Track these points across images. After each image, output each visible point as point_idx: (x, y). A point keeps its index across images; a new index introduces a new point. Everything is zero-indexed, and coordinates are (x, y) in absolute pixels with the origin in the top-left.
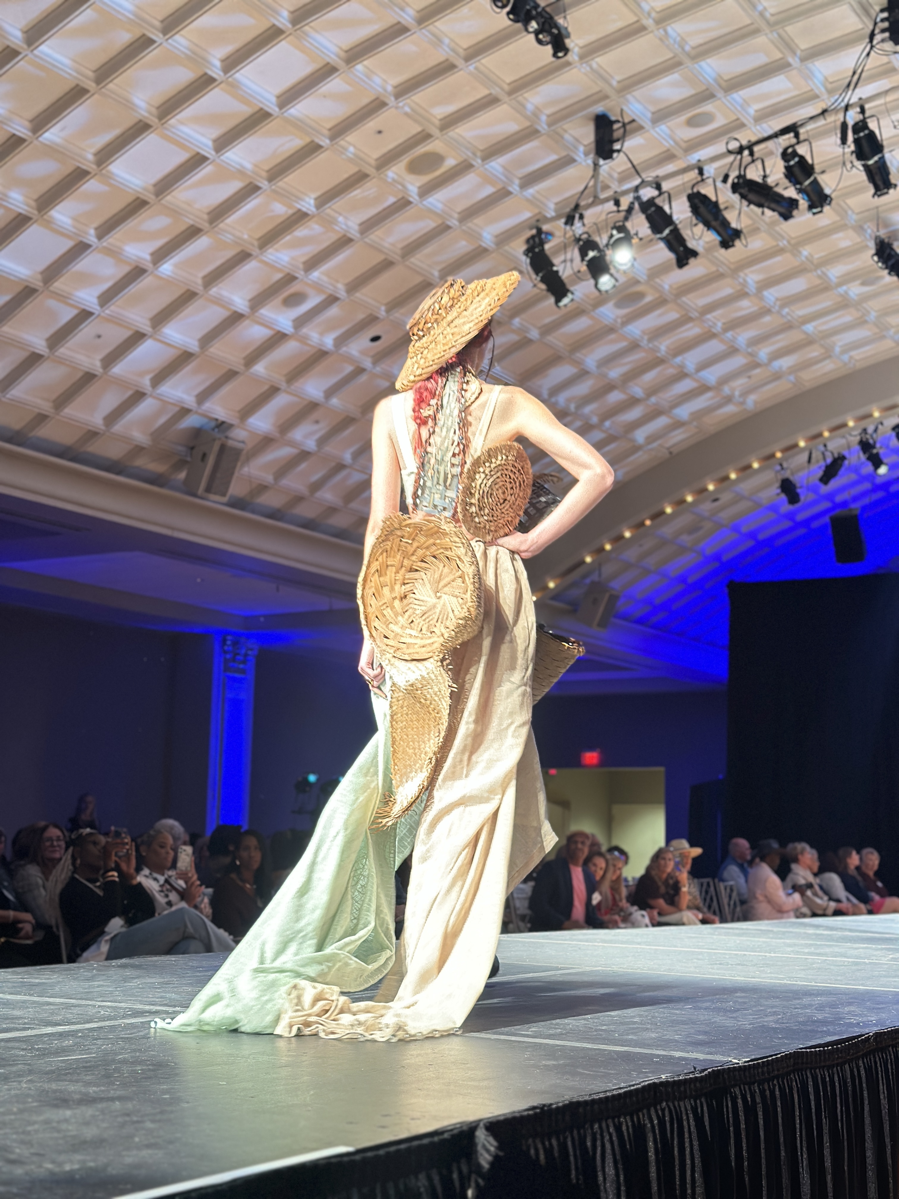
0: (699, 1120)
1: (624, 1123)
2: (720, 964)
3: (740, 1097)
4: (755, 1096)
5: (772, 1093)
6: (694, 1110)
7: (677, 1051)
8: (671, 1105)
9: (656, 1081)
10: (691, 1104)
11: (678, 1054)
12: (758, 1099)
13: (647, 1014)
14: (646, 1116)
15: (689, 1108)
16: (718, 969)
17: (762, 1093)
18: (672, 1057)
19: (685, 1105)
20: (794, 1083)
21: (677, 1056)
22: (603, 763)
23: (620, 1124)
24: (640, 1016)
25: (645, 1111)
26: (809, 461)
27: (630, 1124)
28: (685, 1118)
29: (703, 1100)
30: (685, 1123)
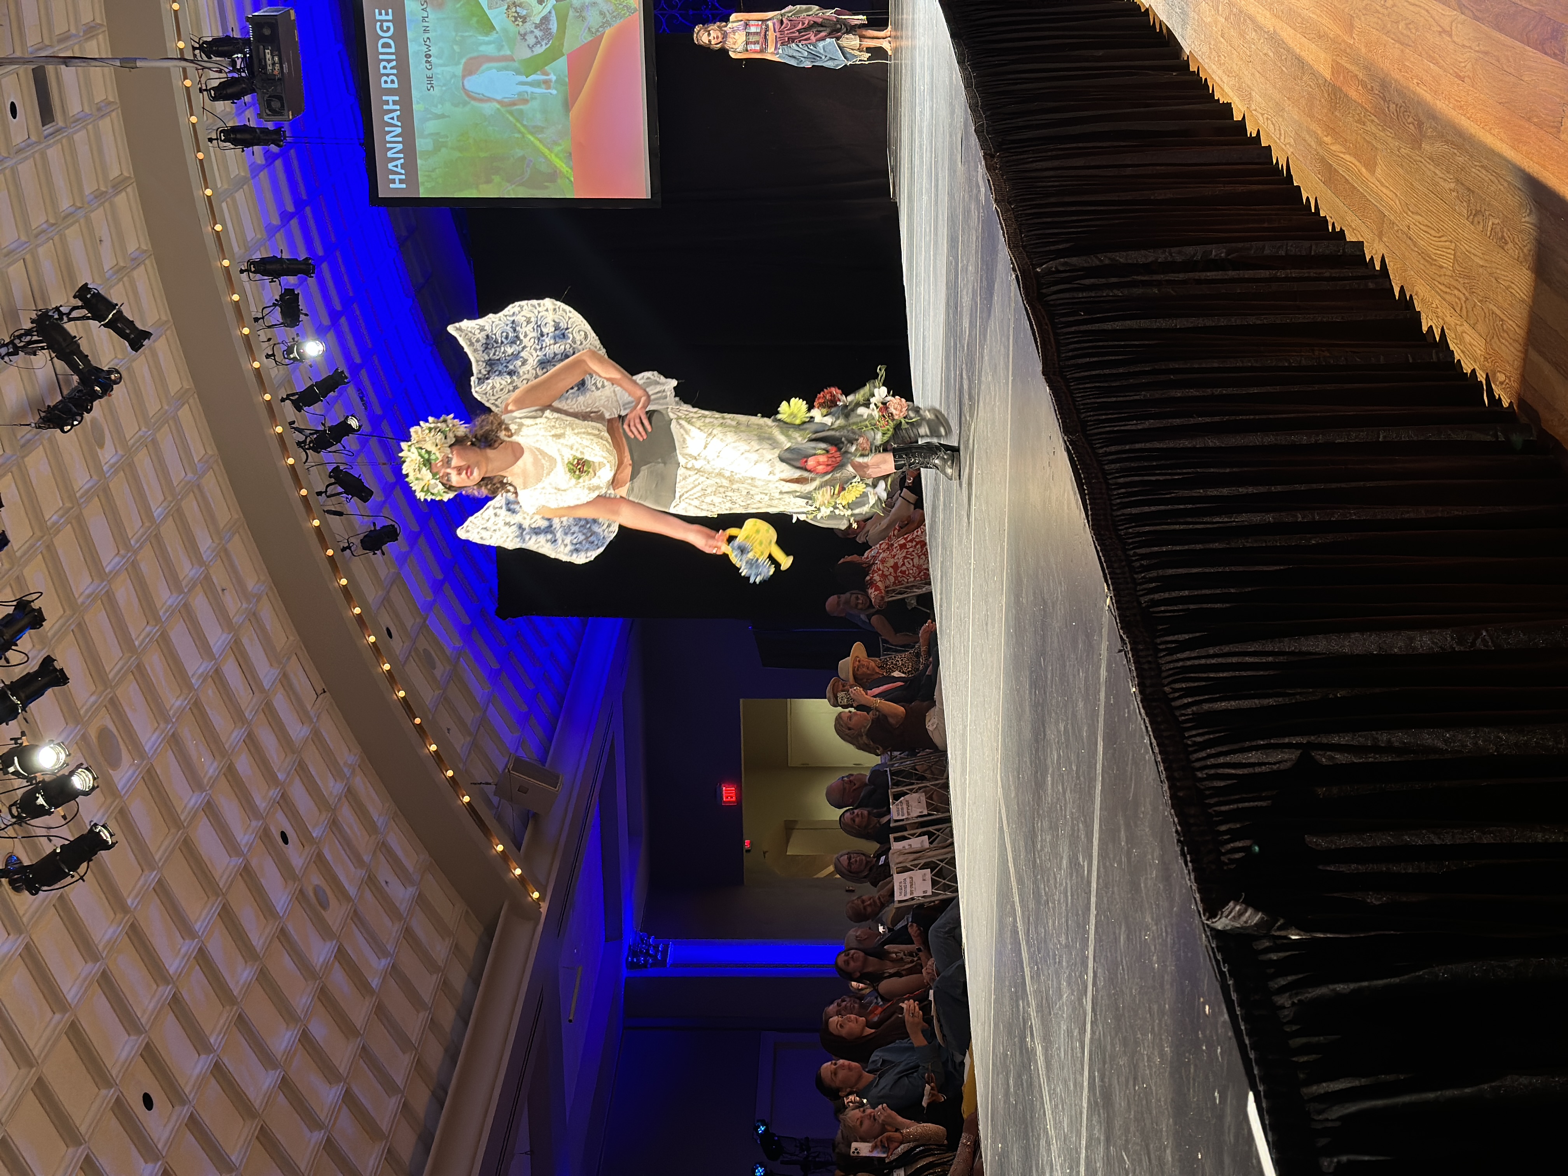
0: (1183, 646)
1: (1193, 739)
2: (987, 624)
3: (1152, 596)
4: (1150, 578)
5: (1143, 557)
6: (1171, 652)
7: (1099, 675)
8: (1166, 681)
9: (1139, 699)
10: (1164, 656)
11: (1103, 673)
12: (1153, 574)
13: (1053, 715)
14: (1183, 712)
15: (1169, 658)
16: (994, 627)
17: (1147, 569)
18: (1108, 680)
19: (1168, 663)
20: (1130, 530)
21: (1105, 674)
22: (735, 778)
23: (1195, 744)
24: (1057, 723)
25: (1177, 713)
26: (340, 514)
27: (1194, 732)
28: (1181, 664)
29: (1158, 641)
30: (1189, 663)
